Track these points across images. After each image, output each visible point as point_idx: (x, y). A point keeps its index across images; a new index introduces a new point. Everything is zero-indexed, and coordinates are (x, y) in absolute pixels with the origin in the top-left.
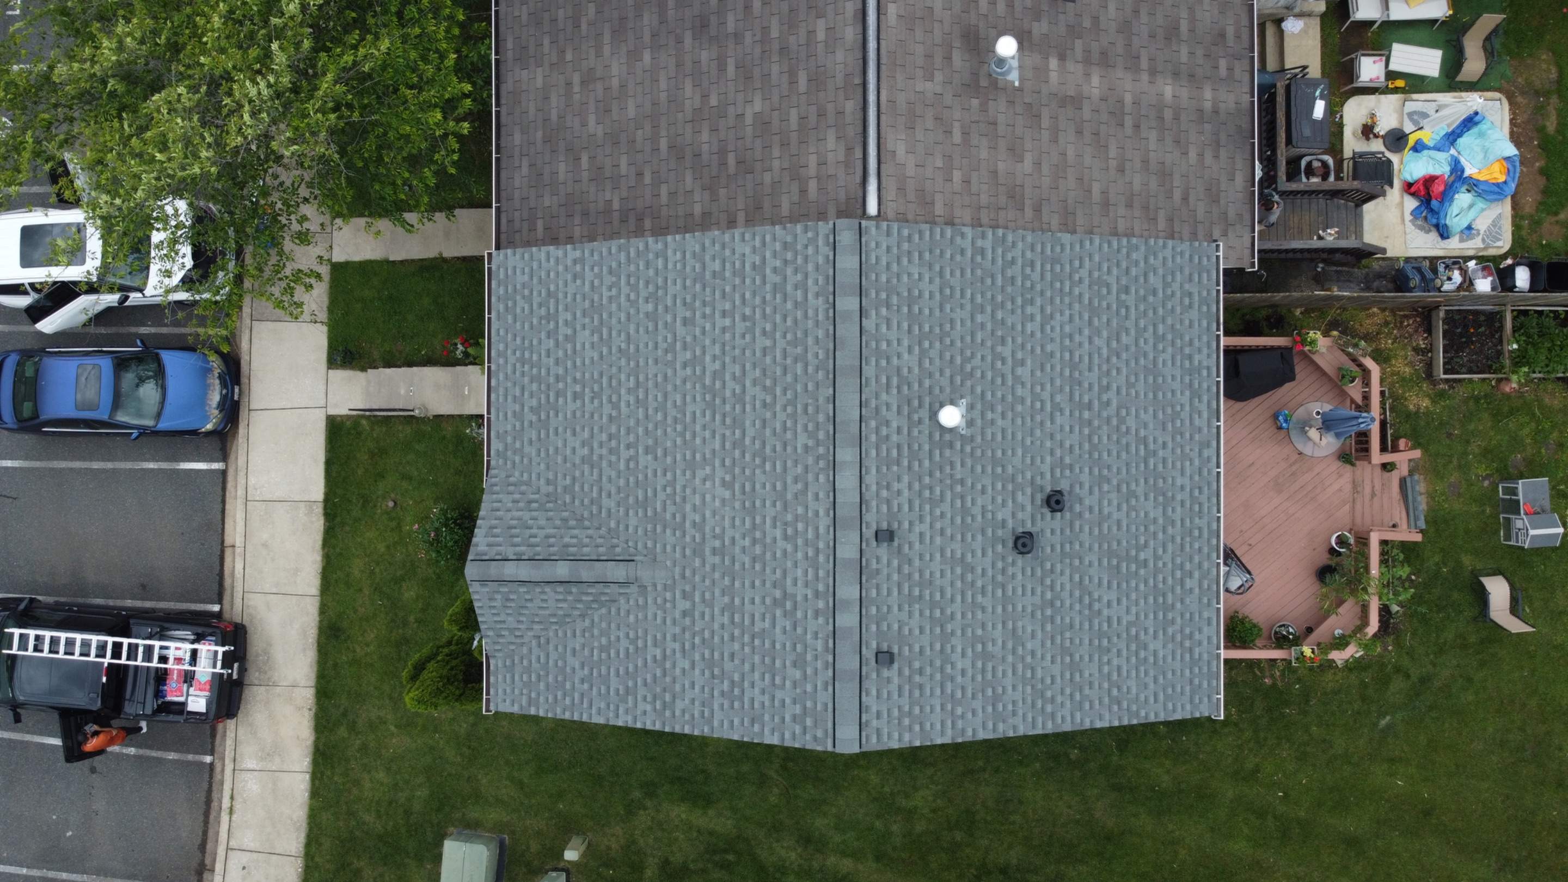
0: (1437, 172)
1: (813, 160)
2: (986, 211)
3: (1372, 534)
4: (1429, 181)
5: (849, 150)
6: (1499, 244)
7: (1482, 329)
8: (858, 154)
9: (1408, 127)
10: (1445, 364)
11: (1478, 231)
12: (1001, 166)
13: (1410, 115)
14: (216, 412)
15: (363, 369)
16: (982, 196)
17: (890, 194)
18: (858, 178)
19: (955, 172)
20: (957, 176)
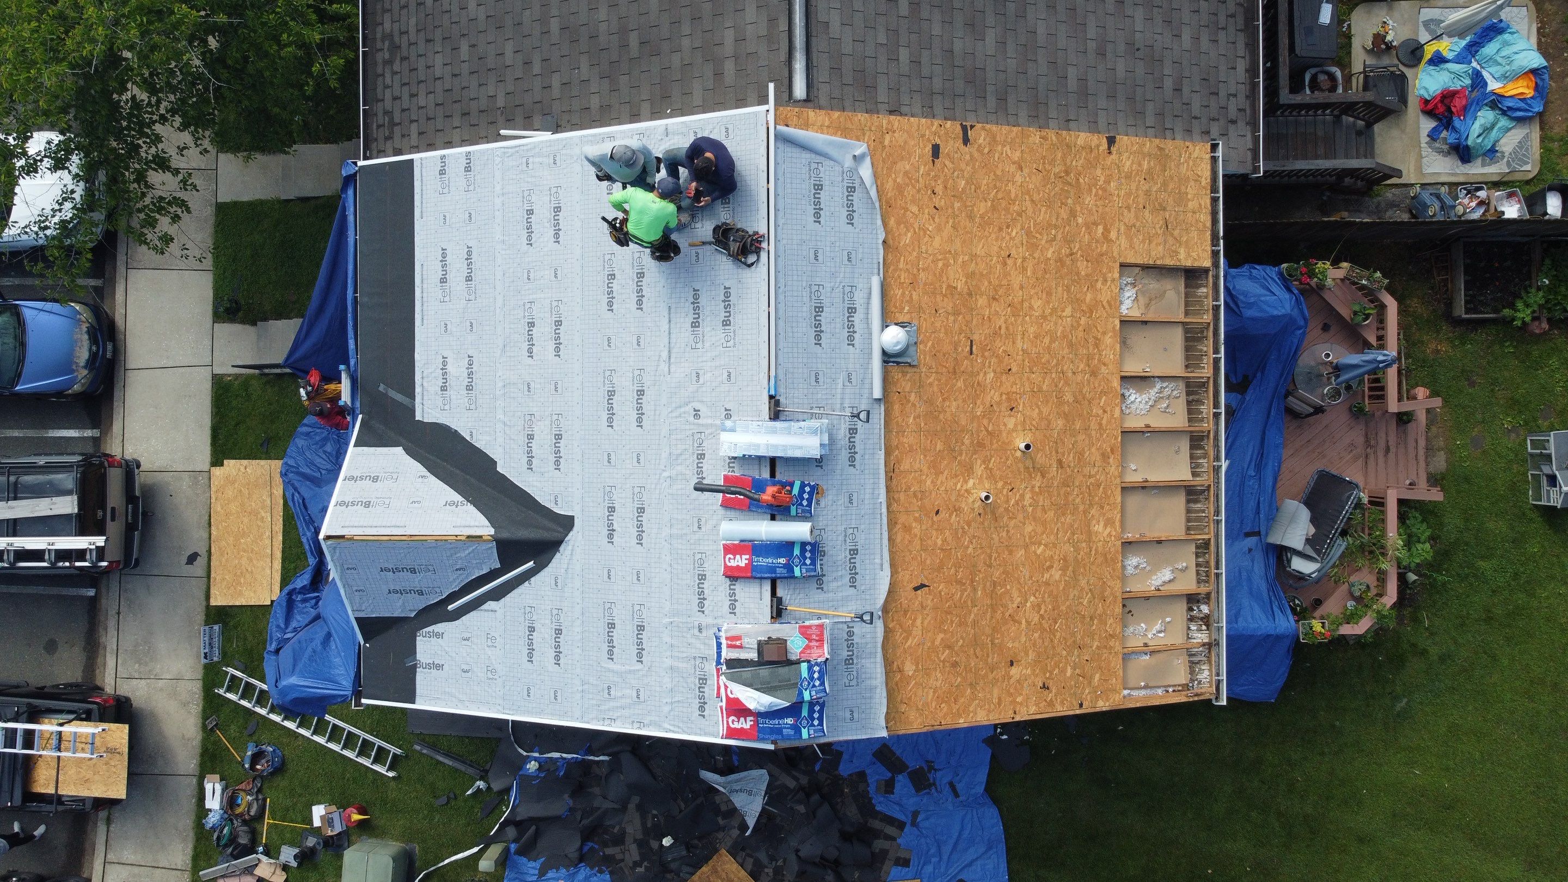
0: (1457, 85)
1: (729, 36)
2: (940, 97)
3: (1389, 492)
4: (1447, 96)
5: (772, 21)
6: (1528, 167)
7: (1508, 263)
8: (784, 26)
9: (1424, 37)
10: (1466, 302)
11: (1503, 153)
12: (958, 46)
13: (1427, 24)
14: (86, 371)
15: (254, 323)
16: (935, 80)
17: (822, 75)
18: (783, 56)
19: (901, 50)
20: (904, 54)
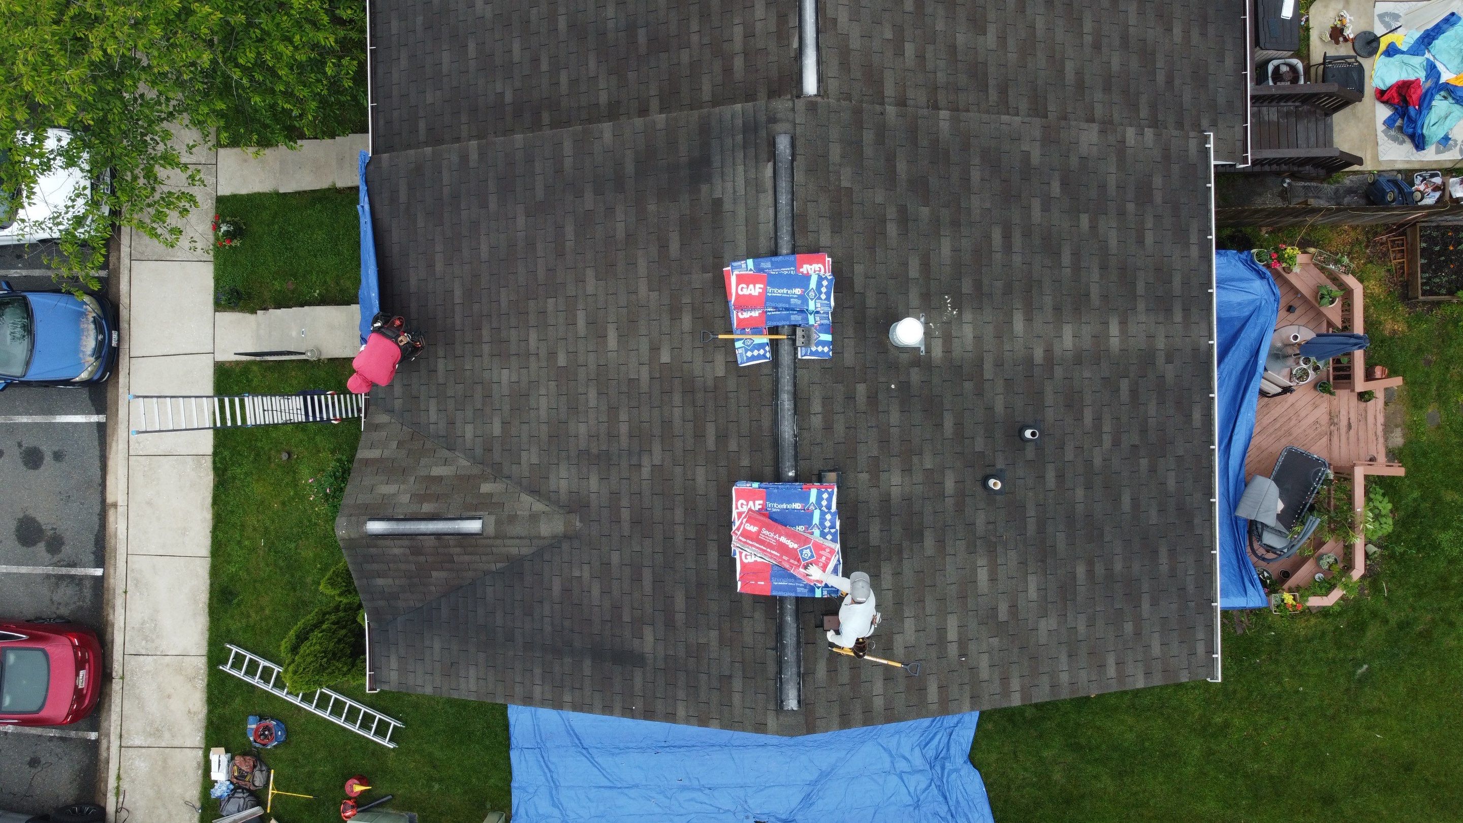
0: (1412, 77)
1: (738, 32)
2: (944, 92)
3: (1356, 469)
4: (1404, 87)
5: (783, 17)
8: (793, 23)
9: (1379, 30)
10: (1422, 285)
11: (1456, 141)
13: (1381, 17)
14: (92, 359)
15: (253, 311)
17: (831, 69)
18: (792, 51)
19: (907, 45)
20: (909, 49)
